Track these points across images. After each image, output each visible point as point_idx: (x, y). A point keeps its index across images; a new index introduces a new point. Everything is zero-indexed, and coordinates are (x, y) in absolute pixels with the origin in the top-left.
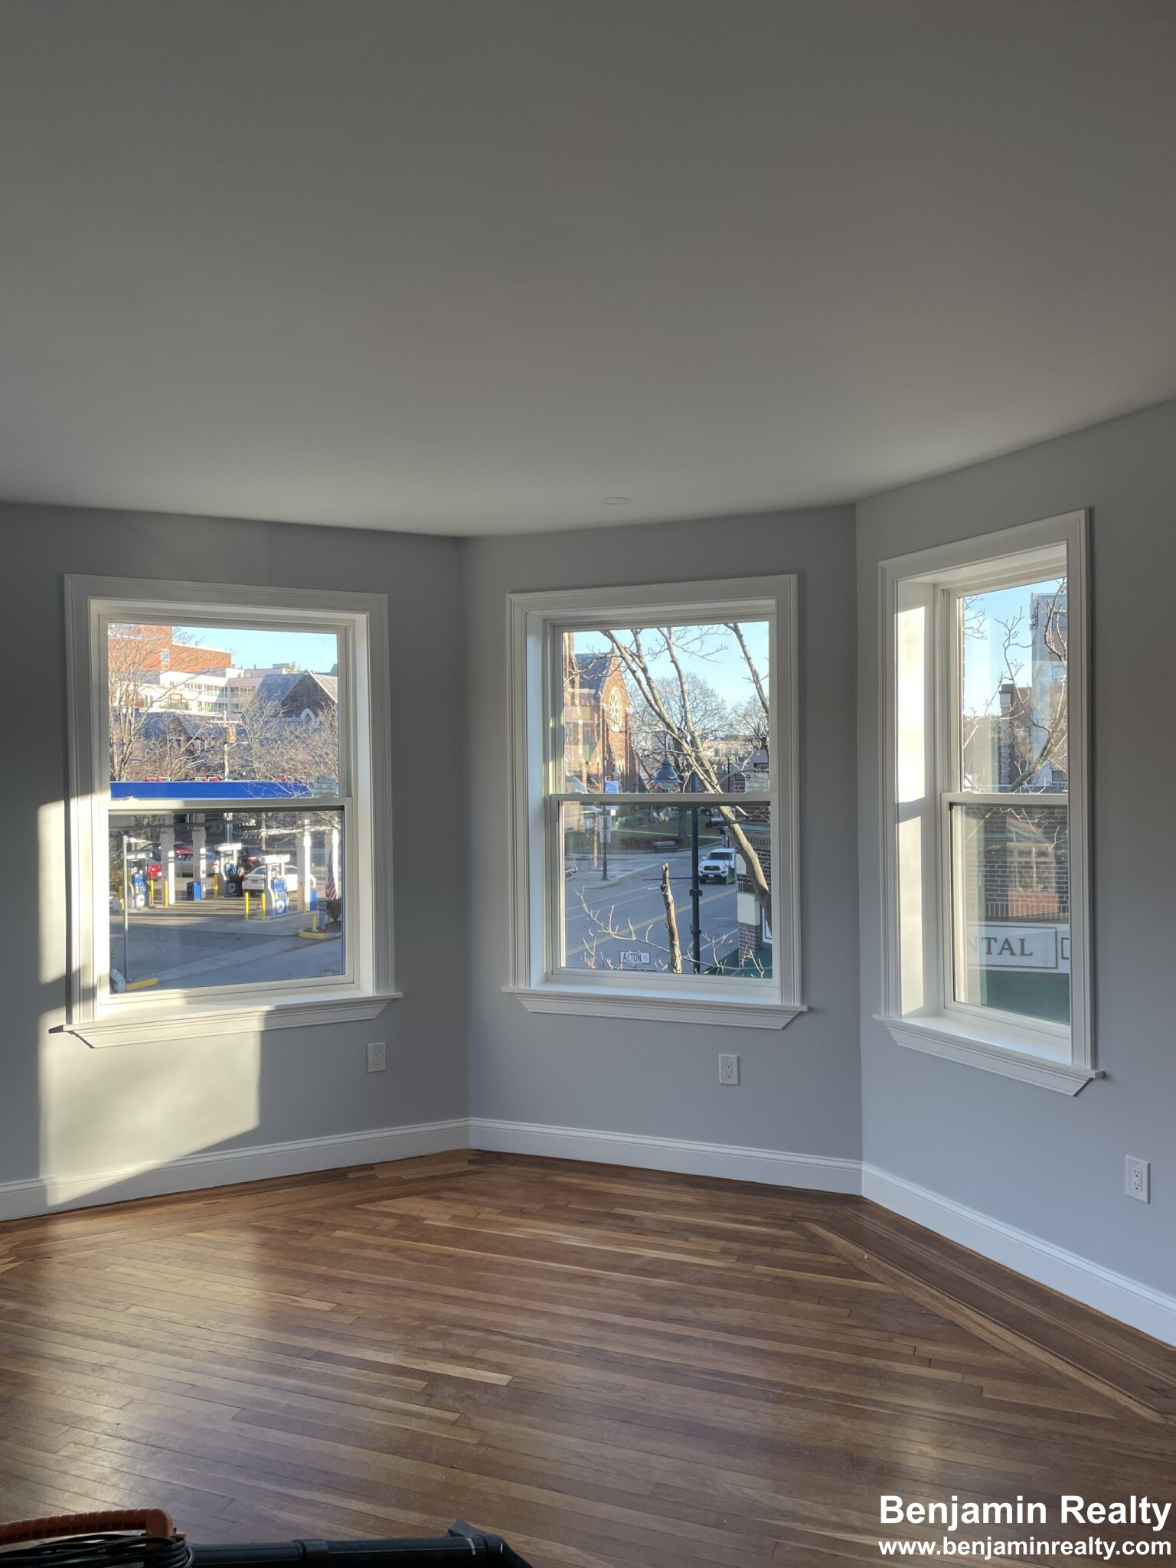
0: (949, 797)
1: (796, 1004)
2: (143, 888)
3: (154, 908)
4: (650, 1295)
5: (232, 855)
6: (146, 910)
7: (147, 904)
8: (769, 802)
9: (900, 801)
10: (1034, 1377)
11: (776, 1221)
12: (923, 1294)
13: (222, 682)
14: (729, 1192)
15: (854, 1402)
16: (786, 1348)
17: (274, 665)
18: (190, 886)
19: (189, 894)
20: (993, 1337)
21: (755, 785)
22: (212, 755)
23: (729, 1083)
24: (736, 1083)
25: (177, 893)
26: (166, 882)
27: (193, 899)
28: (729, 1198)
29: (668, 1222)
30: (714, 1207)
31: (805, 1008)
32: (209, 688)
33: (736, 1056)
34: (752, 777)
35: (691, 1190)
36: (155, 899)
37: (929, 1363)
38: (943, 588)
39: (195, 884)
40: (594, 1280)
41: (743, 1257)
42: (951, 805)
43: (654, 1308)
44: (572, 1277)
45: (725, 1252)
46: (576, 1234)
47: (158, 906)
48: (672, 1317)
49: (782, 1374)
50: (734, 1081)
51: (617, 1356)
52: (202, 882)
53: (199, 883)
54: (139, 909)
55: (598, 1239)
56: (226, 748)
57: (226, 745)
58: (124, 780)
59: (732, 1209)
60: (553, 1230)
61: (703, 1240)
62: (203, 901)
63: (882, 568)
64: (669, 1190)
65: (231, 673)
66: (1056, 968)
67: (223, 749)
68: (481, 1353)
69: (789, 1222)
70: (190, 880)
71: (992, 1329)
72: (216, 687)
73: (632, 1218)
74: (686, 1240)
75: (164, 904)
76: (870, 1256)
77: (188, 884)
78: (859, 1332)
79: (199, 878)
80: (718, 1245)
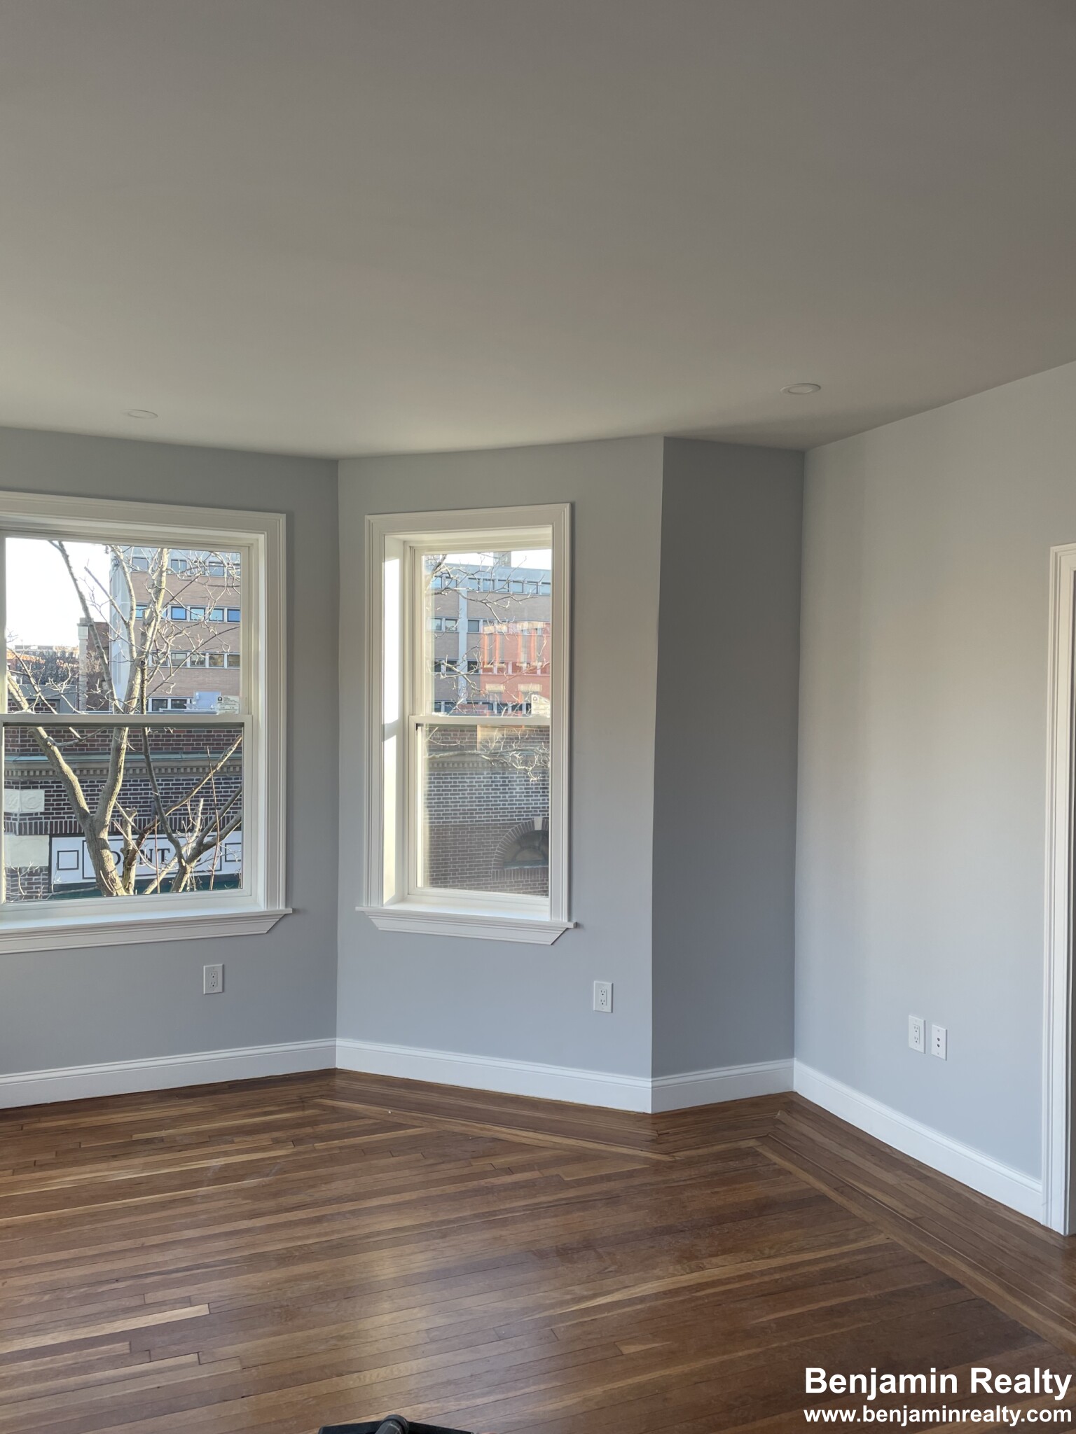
0: (415, 719)
1: (281, 907)
4: (252, 1194)
8: (243, 723)
9: (385, 723)
10: (580, 1157)
11: (290, 1106)
12: (457, 1126)
14: (224, 1093)
15: (495, 1215)
16: (407, 1196)
20: (530, 1140)
21: (227, 707)
23: (215, 992)
24: (221, 991)
28: (230, 1099)
29: (198, 1133)
30: (226, 1110)
31: (290, 911)
33: (221, 965)
34: (223, 699)
35: (191, 1101)
37: (510, 1171)
38: (411, 545)
40: (187, 1200)
41: (296, 1141)
42: (417, 725)
43: (270, 1204)
44: (163, 1205)
45: (277, 1142)
46: (122, 1168)
48: (294, 1206)
49: (423, 1216)
50: (219, 989)
51: (281, 1252)
55: (147, 1166)
59: (243, 1106)
60: (91, 1172)
61: (248, 1138)
63: (369, 521)
64: (165, 1107)
66: (221, 870)
68: (151, 1298)
69: (302, 1103)
71: (524, 1135)
73: (162, 1140)
74: (232, 1142)
76: (393, 1111)
78: (443, 1166)
80: (265, 1138)
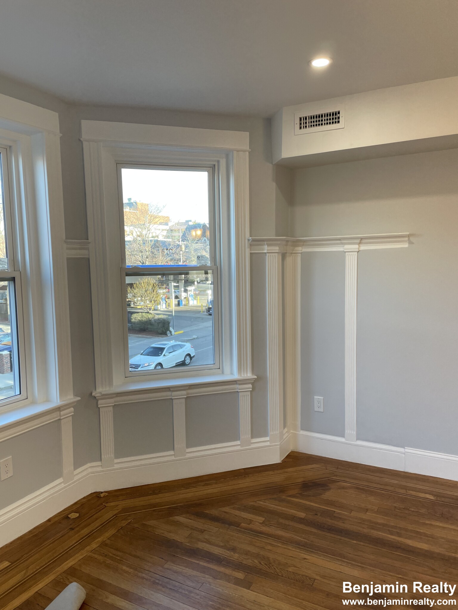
2: (165, 302)
3: (168, 309)
5: (191, 291)
6: (166, 309)
7: (166, 308)
13: (167, 227)
17: (186, 221)
18: (179, 302)
19: (179, 304)
22: (176, 255)
25: (175, 304)
26: (172, 300)
27: (180, 306)
32: (163, 230)
36: (168, 306)
39: (180, 301)
47: (170, 308)
52: (182, 300)
53: (182, 301)
54: (164, 309)
56: (181, 252)
57: (181, 251)
58: (147, 264)
62: (183, 307)
65: (170, 224)
67: (180, 253)
70: (178, 300)
72: (165, 230)
75: (171, 308)
77: (178, 301)
79: (181, 299)
